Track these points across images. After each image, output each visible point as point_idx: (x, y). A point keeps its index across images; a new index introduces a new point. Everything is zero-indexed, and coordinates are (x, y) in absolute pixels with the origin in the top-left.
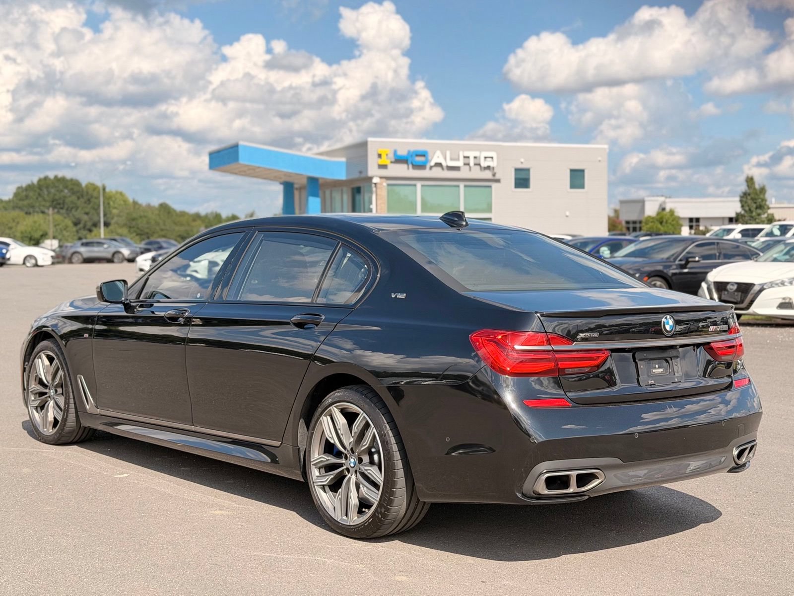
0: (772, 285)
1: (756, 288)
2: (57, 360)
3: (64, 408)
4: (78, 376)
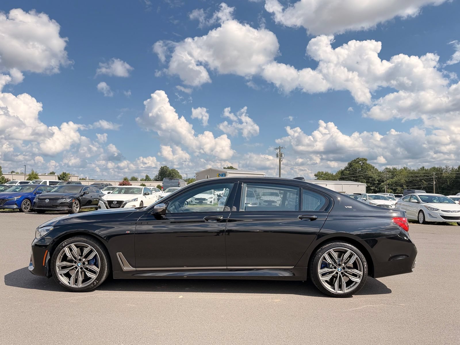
1: (124, 203)
2: (91, 247)
3: (100, 271)
4: (117, 254)
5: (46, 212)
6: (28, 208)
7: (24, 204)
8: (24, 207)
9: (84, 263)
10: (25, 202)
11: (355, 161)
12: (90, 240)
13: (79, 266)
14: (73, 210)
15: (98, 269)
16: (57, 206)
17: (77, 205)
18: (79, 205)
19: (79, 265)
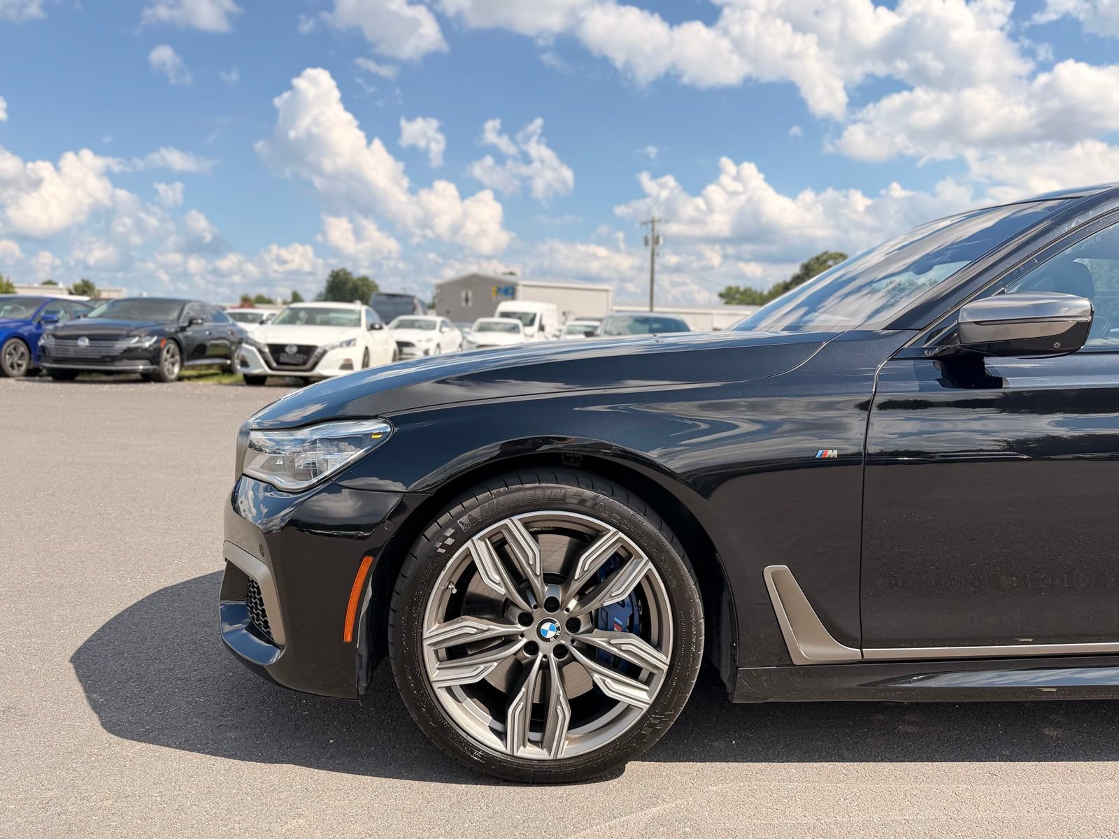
0: (333, 347)
1: (319, 351)
2: (621, 534)
3: (671, 667)
4: (769, 571)
5: (79, 378)
6: (19, 365)
7: (9, 354)
8: (8, 363)
9: (573, 624)
10: (12, 347)
11: (817, 258)
12: (613, 495)
13: (548, 640)
14: (164, 374)
15: (663, 657)
16: (113, 359)
17: (173, 356)
18: (178, 357)
19: (550, 635)
